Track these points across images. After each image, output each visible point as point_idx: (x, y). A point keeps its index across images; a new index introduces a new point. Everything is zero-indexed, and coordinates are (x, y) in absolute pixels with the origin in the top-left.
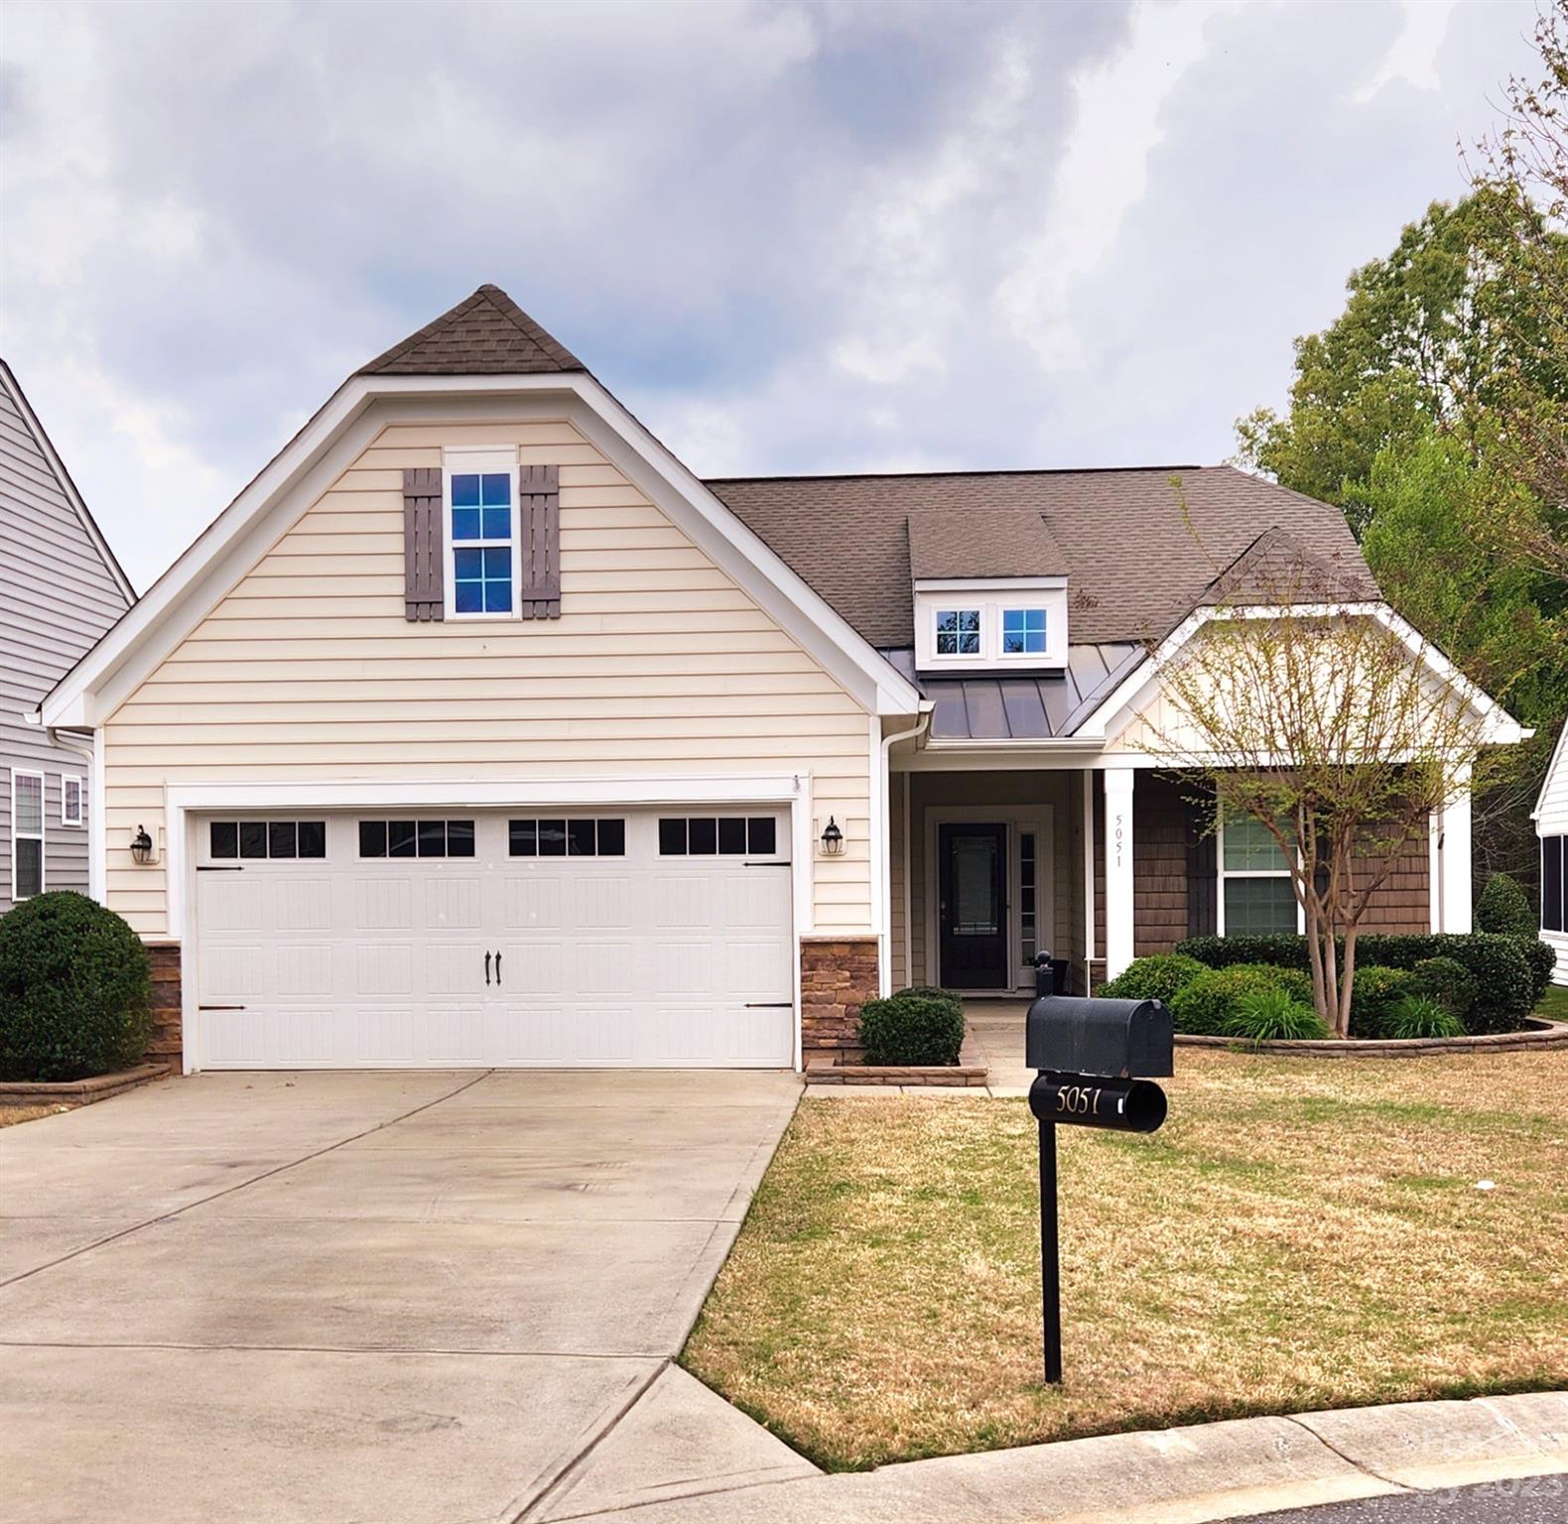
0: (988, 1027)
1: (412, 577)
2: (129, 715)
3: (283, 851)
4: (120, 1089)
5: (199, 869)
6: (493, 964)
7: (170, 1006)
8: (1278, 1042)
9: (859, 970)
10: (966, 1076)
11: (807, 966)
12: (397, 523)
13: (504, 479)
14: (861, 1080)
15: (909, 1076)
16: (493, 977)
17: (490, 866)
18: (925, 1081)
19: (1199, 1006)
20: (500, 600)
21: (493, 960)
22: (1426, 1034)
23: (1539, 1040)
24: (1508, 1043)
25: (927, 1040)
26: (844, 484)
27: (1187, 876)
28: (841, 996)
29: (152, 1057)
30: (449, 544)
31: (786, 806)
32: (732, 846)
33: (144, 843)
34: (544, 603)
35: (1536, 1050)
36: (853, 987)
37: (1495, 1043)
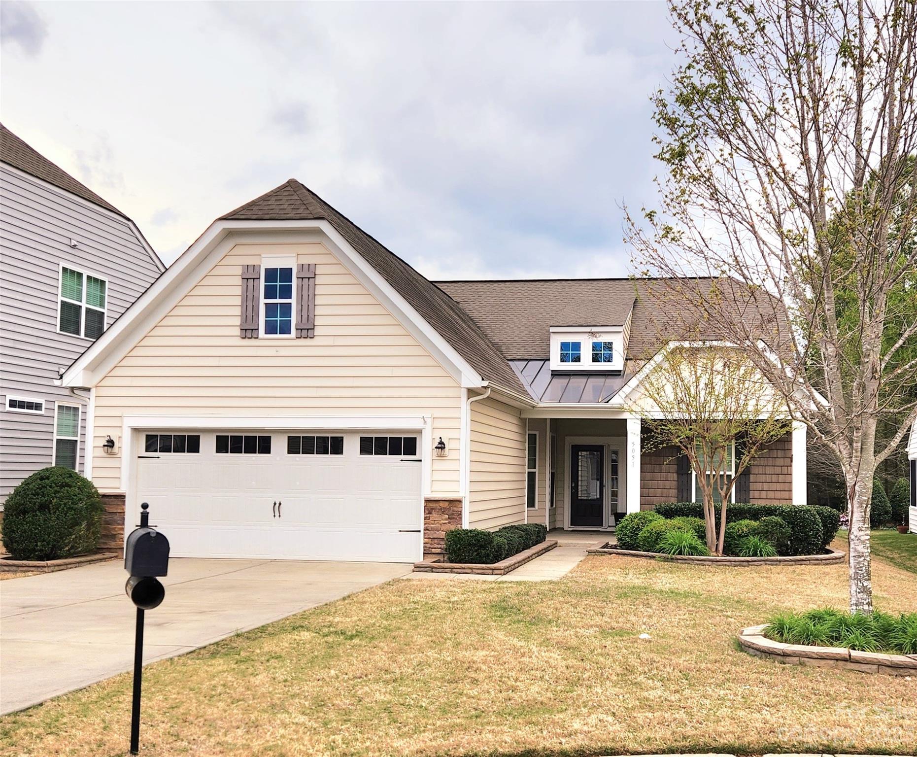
0: (568, 545)
1: (245, 318)
2: (108, 382)
3: (179, 449)
4: (77, 565)
5: (139, 457)
6: (277, 507)
7: (119, 524)
8: (679, 557)
9: (453, 514)
10: (493, 570)
11: (427, 512)
12: (238, 291)
13: (290, 270)
14: (440, 570)
15: (464, 569)
16: (277, 514)
17: (278, 458)
18: (472, 571)
19: (648, 537)
20: (285, 329)
21: (277, 505)
22: (755, 555)
23: (817, 560)
24: (799, 561)
25: (476, 551)
26: (548, 283)
27: (677, 473)
28: (443, 528)
29: (109, 550)
30: (263, 301)
31: (420, 432)
32: (395, 451)
33: (110, 444)
34: (307, 331)
35: (815, 565)
36: (449, 523)
37: (792, 561)
